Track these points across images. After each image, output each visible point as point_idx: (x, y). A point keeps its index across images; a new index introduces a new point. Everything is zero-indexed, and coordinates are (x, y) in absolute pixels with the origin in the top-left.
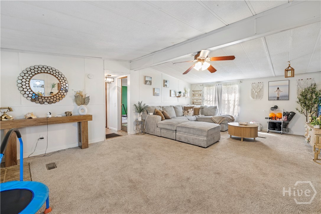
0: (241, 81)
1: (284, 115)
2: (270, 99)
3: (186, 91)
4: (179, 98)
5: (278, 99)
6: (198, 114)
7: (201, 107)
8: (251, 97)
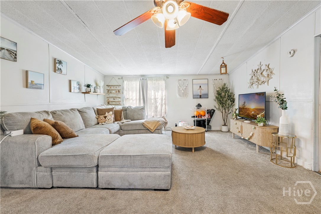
0: (167, 76)
1: (208, 113)
2: (195, 97)
3: (97, 84)
4: (86, 95)
5: (201, 97)
6: (120, 119)
7: (123, 108)
8: (177, 95)
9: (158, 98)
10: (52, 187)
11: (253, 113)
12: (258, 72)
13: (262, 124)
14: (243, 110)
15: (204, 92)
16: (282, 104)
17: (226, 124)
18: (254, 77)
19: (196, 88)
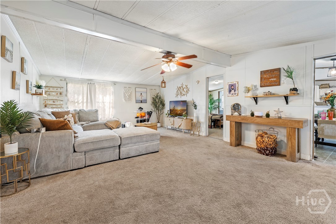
0: (115, 83)
1: (147, 114)
2: (137, 102)
5: (141, 102)
7: (75, 111)
8: (123, 100)
9: (106, 102)
10: (85, 167)
11: (179, 112)
12: (181, 88)
13: (185, 118)
14: (173, 111)
15: (144, 98)
16: (195, 107)
17: (160, 122)
18: (178, 91)
19: (138, 94)
